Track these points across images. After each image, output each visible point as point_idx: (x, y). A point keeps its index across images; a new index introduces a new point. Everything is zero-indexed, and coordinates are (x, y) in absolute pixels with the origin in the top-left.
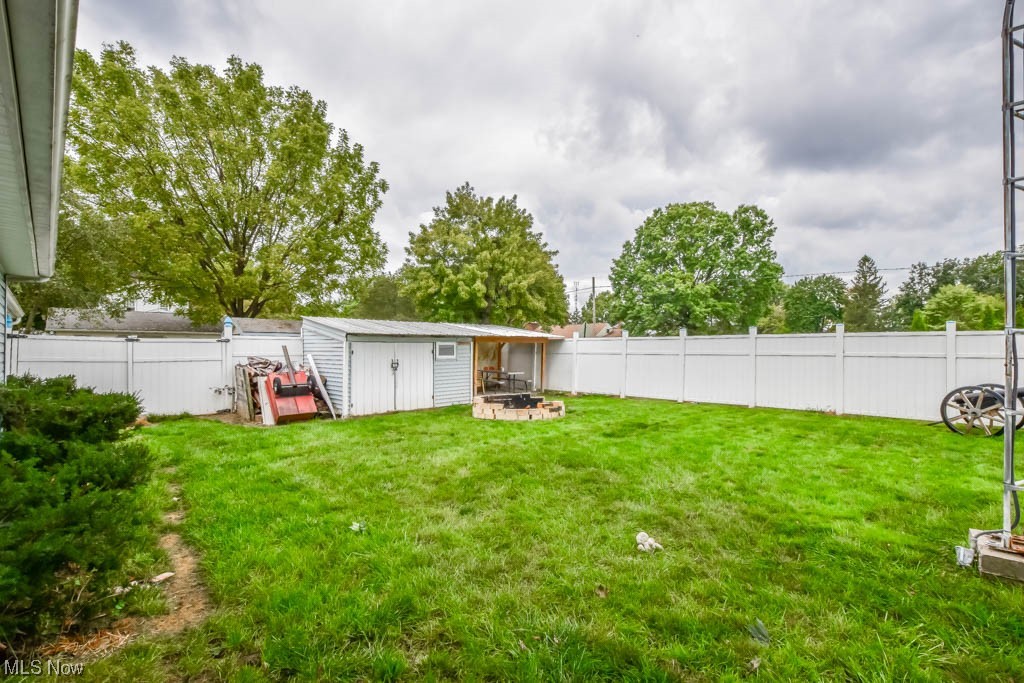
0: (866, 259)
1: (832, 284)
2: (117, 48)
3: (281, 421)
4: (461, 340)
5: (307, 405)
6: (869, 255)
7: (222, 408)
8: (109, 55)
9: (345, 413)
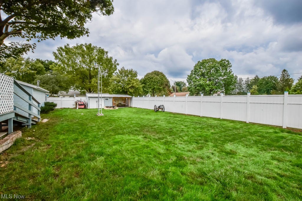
0: (284, 71)
1: (274, 78)
2: (66, 45)
3: (79, 108)
4: (110, 98)
5: (83, 107)
6: (286, 69)
7: (74, 107)
8: (65, 47)
9: (88, 108)
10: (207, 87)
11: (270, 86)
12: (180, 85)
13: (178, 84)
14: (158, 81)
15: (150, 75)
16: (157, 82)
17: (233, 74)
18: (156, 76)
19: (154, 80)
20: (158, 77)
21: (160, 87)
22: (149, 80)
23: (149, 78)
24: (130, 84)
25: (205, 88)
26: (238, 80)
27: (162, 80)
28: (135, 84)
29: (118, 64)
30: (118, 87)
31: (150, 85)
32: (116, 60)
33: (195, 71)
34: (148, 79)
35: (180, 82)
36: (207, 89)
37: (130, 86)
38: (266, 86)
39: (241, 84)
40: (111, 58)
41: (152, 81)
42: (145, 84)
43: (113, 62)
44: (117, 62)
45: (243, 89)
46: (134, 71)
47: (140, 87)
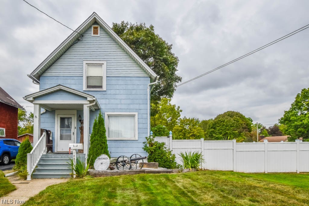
14: (231, 124)
15: (221, 118)
16: (229, 126)
18: (230, 118)
19: (226, 123)
20: (232, 119)
21: (234, 132)
22: (219, 124)
23: (220, 121)
24: (191, 133)
27: (237, 122)
28: (196, 132)
29: (181, 111)
30: (180, 136)
31: (221, 130)
32: (179, 107)
34: (218, 122)
37: (191, 135)
40: (174, 106)
41: (224, 125)
42: (215, 128)
43: (176, 109)
44: (180, 109)
46: (196, 119)
47: (202, 135)
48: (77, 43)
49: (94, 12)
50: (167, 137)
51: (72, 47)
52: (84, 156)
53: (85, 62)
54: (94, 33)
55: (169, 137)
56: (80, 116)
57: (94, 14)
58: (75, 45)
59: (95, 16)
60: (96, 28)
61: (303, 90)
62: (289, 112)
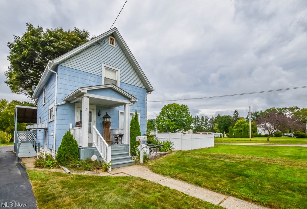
0: (236, 111)
1: (229, 117)
10: (171, 127)
11: (226, 124)
12: (153, 123)
13: (151, 122)
17: (191, 116)
25: (169, 127)
26: (205, 118)
33: (163, 113)
35: (153, 120)
36: (171, 128)
38: (224, 124)
39: (207, 122)
45: (209, 126)
48: (96, 45)
49: (115, 27)
50: (154, 131)
51: (92, 47)
52: (127, 146)
53: (103, 65)
54: (111, 43)
55: (155, 131)
56: (100, 111)
57: (115, 28)
58: (94, 46)
59: (115, 30)
60: (112, 40)
61: (165, 106)
62: (159, 117)
